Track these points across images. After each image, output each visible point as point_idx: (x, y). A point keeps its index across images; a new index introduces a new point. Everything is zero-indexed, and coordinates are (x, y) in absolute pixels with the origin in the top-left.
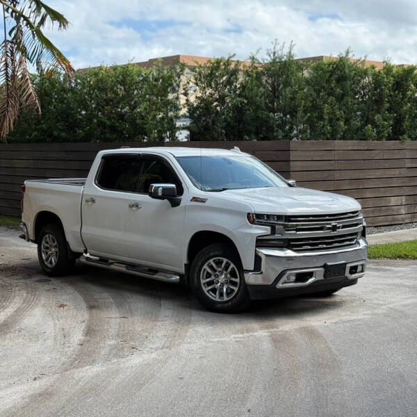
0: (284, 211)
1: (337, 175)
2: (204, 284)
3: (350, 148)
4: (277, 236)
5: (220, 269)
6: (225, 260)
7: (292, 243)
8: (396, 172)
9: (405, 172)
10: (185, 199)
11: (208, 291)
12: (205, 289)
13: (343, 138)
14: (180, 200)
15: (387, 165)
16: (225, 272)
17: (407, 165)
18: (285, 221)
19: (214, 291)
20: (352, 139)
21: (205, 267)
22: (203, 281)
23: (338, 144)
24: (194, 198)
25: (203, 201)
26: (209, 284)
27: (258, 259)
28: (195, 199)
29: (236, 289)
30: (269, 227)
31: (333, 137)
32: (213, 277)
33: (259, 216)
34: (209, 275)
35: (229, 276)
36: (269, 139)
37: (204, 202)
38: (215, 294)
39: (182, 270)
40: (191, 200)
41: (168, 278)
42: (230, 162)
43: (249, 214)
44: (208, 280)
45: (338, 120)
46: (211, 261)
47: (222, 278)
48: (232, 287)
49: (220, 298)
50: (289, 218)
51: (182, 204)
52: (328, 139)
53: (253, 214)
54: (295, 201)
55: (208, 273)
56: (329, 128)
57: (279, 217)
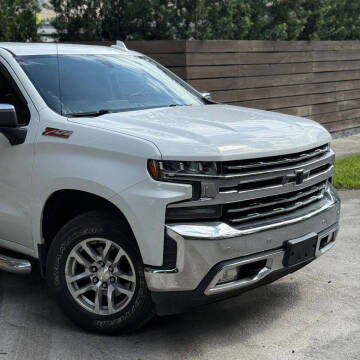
0: (215, 154)
1: (241, 83)
2: (72, 283)
3: (254, 50)
4: (204, 201)
5: (100, 258)
6: (109, 243)
7: (230, 211)
8: (303, 78)
9: (312, 78)
10: (33, 131)
11: (80, 296)
12: (75, 294)
13: (248, 38)
14: (25, 133)
15: (294, 70)
16: (109, 263)
17: (315, 70)
18: (218, 173)
19: (91, 295)
20: (257, 38)
21: (73, 254)
22: (69, 279)
23: (242, 44)
24: (48, 129)
25: (64, 135)
26: (82, 283)
27: (170, 246)
28: (50, 131)
29: (130, 294)
30: (189, 186)
31: (236, 36)
32: (87, 273)
33: (170, 165)
34: (80, 269)
35: (116, 270)
36: (160, 38)
37: (67, 137)
38: (93, 301)
39: (35, 253)
40: (44, 134)
41: (12, 265)
42: (110, 66)
43: (150, 161)
44: (80, 277)
45: (243, 14)
46: (84, 244)
47: (104, 273)
48: (122, 291)
49: (101, 308)
50: (224, 167)
51: (29, 139)
52: (230, 38)
53: (157, 161)
54: (230, 132)
55: (78, 265)
56: (233, 25)
57: (207, 165)
